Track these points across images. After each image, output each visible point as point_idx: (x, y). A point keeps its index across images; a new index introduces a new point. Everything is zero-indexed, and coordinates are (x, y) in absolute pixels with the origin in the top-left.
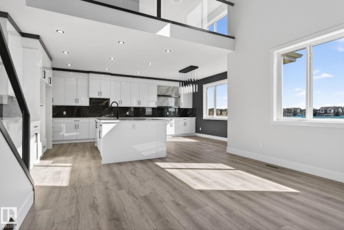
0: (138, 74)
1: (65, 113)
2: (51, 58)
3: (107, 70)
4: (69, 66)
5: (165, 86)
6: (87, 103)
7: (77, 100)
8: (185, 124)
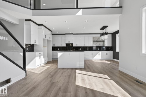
0: (83, 33)
1: (58, 49)
2: (51, 31)
3: (70, 33)
4: (58, 33)
5: (97, 37)
6: (65, 45)
7: (62, 45)
8: (107, 54)
